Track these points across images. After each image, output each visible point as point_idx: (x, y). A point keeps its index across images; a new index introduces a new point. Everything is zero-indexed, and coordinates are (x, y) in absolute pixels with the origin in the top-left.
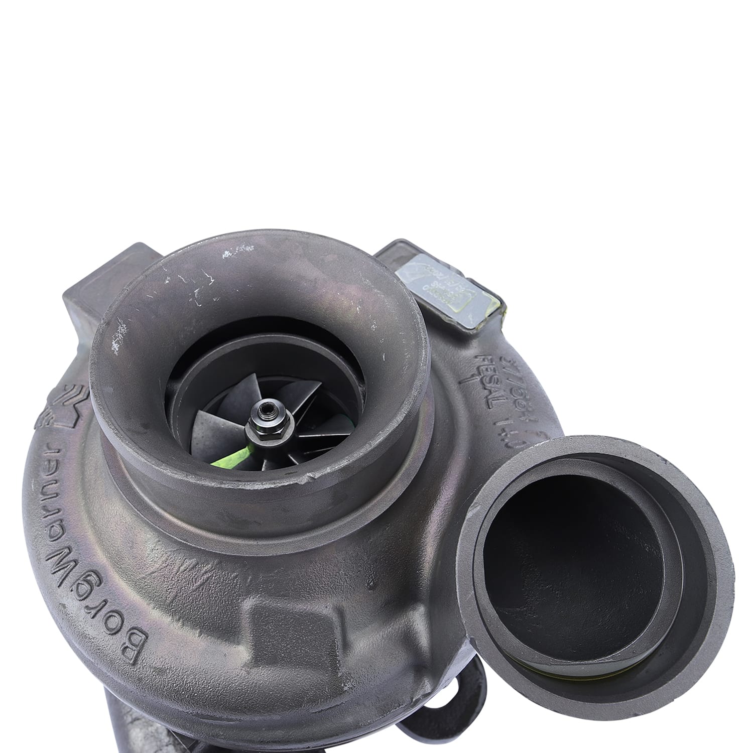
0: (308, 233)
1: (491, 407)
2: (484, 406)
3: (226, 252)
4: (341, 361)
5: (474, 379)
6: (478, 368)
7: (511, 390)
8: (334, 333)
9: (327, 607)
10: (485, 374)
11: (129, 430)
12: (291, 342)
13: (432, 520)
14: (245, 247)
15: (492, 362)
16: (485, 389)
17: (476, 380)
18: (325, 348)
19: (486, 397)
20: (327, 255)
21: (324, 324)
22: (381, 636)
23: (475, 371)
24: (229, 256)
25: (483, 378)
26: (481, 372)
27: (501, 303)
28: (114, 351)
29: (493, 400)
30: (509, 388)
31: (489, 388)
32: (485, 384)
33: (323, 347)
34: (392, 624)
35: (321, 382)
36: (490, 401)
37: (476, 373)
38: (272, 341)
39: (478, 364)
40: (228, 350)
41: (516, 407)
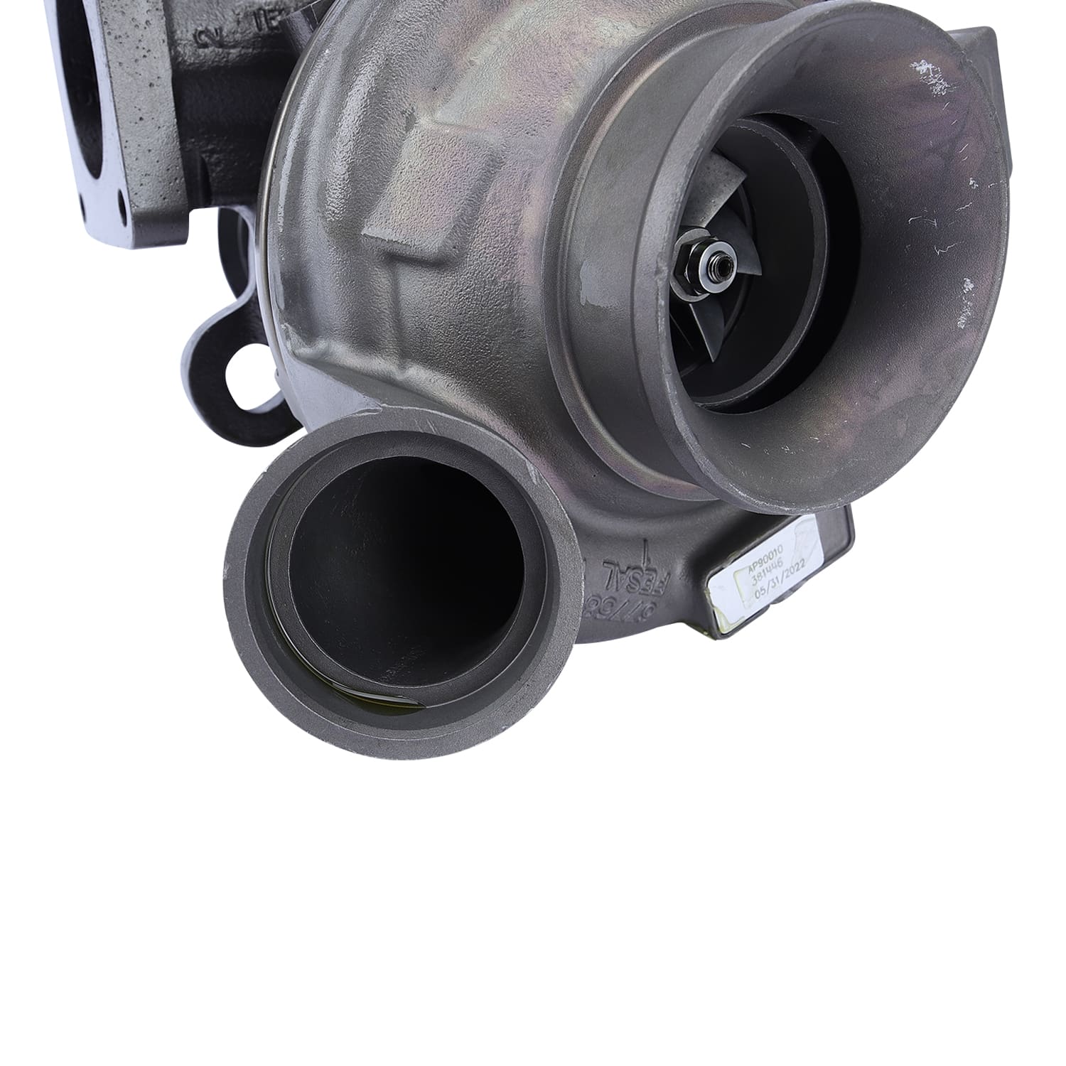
0: (948, 411)
1: (605, 564)
2: (607, 558)
3: (971, 286)
4: (742, 395)
5: (644, 559)
6: (655, 571)
7: (614, 599)
8: (789, 397)
9: (455, 248)
10: (645, 576)
11: (814, 40)
12: (792, 337)
13: (507, 429)
14: (967, 317)
15: (655, 591)
16: (628, 568)
17: (642, 562)
18: (766, 379)
19: (618, 565)
20: (907, 424)
21: (805, 389)
22: (384, 310)
23: (653, 565)
24: (965, 288)
25: (642, 571)
26: (650, 572)
27: (722, 634)
28: (918, 62)
29: (612, 571)
30: (618, 599)
31: (627, 573)
32: (635, 571)
33: (768, 378)
34: (393, 331)
35: (716, 361)
36: (613, 567)
37: (650, 566)
38: (804, 312)
39: (659, 571)
40: (817, 246)
41: (593, 596)
